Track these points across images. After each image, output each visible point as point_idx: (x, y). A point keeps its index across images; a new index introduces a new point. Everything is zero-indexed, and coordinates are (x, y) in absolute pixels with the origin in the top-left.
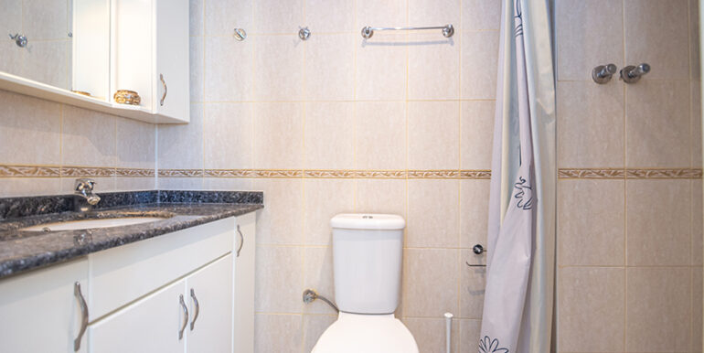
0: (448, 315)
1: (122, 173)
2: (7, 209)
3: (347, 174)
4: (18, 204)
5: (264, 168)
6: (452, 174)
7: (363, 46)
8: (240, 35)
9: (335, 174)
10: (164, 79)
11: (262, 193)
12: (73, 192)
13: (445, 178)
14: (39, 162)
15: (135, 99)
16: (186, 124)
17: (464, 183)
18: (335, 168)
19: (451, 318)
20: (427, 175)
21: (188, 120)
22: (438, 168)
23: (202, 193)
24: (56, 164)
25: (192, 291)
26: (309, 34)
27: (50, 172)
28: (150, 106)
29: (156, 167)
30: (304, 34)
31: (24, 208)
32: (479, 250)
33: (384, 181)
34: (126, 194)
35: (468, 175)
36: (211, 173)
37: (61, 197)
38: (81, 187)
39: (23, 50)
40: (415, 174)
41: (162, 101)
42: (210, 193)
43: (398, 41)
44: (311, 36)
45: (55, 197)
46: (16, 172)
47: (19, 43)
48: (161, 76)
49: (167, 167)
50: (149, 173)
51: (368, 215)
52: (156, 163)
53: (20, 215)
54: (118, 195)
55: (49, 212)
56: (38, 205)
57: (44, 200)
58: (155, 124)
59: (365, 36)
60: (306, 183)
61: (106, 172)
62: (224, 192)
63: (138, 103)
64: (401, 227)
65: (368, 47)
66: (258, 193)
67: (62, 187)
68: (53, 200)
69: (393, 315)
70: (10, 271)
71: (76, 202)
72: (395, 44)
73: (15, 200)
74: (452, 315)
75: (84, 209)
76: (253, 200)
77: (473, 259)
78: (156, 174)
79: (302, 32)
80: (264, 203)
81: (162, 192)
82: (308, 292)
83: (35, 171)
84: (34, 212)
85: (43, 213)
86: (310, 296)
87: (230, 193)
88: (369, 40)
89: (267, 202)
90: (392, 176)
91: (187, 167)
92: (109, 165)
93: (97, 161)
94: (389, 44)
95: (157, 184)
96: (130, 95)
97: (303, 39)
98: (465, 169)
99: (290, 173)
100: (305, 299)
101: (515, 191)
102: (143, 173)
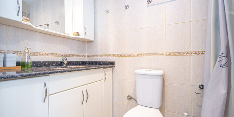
0: (186, 114)
1: (77, 56)
2: (45, 64)
3: (142, 55)
4: (48, 63)
5: (114, 54)
6: (187, 53)
7: (148, 7)
8: (107, 12)
9: (138, 55)
10: (86, 28)
11: (114, 62)
12: (62, 61)
13: (183, 55)
14: (54, 52)
15: (78, 34)
16: (93, 41)
17: (193, 57)
18: (138, 53)
19: (187, 115)
20: (175, 54)
21: (94, 40)
22: (180, 51)
23: (98, 62)
24: (59, 53)
25: (87, 90)
26: (128, 7)
27: (57, 55)
28: (82, 36)
29: (87, 54)
30: (127, 7)
31: (49, 64)
32: (202, 87)
33: (156, 57)
34: (78, 62)
35: (195, 53)
36: (100, 56)
37: (59, 62)
38: (63, 59)
39: (58, 25)
40: (169, 54)
41: (85, 34)
42: (100, 62)
43: (162, 2)
44: (129, 7)
45: (58, 62)
46: (48, 55)
47: (57, 23)
48: (85, 27)
49: (89, 54)
50: (85, 56)
51: (148, 70)
52: (87, 53)
53: (48, 66)
54: (75, 62)
55: (56, 66)
56: (53, 64)
57: (55, 62)
58: (86, 42)
59: (148, 3)
60: (128, 58)
61: (72, 56)
62: (104, 62)
63: (79, 35)
64: (162, 74)
65: (149, 7)
66: (113, 62)
67: (60, 59)
68: (57, 62)
69: (159, 109)
70: (20, 76)
71: (63, 63)
72: (161, 3)
73: (47, 62)
74: (187, 114)
75: (65, 65)
76: (111, 64)
77: (198, 90)
78: (87, 56)
79: (126, 7)
80: (115, 65)
81: (88, 62)
82: (129, 96)
83: (52, 55)
84: (52, 65)
85: (54, 66)
86: (130, 98)
87: (105, 62)
88: (150, 4)
89: (116, 65)
90: (159, 55)
91: (94, 54)
92: (73, 54)
93: (70, 52)
94: (158, 4)
95: (87, 59)
96: (77, 33)
97: (127, 9)
98: (194, 51)
99: (123, 55)
100: (127, 98)
101: (219, 59)
102: (83, 56)
